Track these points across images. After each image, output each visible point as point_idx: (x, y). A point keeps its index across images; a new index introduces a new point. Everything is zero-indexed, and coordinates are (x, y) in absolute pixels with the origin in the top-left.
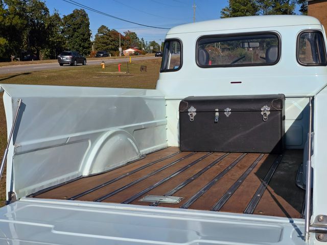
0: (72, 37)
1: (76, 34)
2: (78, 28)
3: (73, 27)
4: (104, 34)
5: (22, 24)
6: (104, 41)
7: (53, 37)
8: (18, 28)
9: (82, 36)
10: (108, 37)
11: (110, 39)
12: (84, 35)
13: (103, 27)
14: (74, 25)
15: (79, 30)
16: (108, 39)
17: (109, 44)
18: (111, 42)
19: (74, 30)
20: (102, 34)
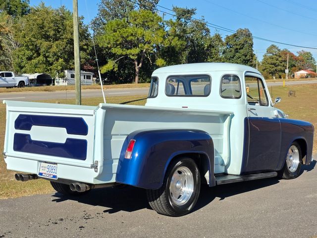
0: (233, 58)
1: (238, 55)
2: (240, 49)
3: (235, 47)
4: (273, 54)
5: (181, 45)
6: (273, 62)
7: (212, 58)
8: (177, 49)
9: (244, 57)
10: (277, 57)
11: (280, 59)
12: (246, 56)
13: (273, 46)
14: (236, 45)
15: (241, 51)
16: (277, 60)
17: (278, 65)
18: (281, 63)
19: (237, 50)
20: (271, 55)
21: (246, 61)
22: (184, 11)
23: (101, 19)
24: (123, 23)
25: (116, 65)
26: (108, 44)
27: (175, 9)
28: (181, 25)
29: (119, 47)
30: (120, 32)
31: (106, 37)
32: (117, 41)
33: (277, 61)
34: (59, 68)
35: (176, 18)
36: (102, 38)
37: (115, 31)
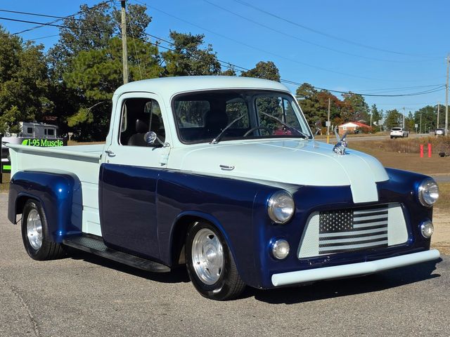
4: (306, 98)
9: (266, 104)
10: (313, 103)
11: (317, 105)
13: (306, 86)
16: (313, 106)
18: (319, 111)
20: (304, 99)
21: (269, 109)
22: (187, 39)
23: (64, 48)
24: (102, 54)
25: (91, 115)
26: (79, 84)
27: (174, 35)
28: (182, 58)
29: (95, 89)
30: (98, 68)
31: (76, 75)
32: (94, 80)
33: (313, 109)
34: (13, 119)
35: (174, 48)
36: (70, 76)
37: (89, 66)
